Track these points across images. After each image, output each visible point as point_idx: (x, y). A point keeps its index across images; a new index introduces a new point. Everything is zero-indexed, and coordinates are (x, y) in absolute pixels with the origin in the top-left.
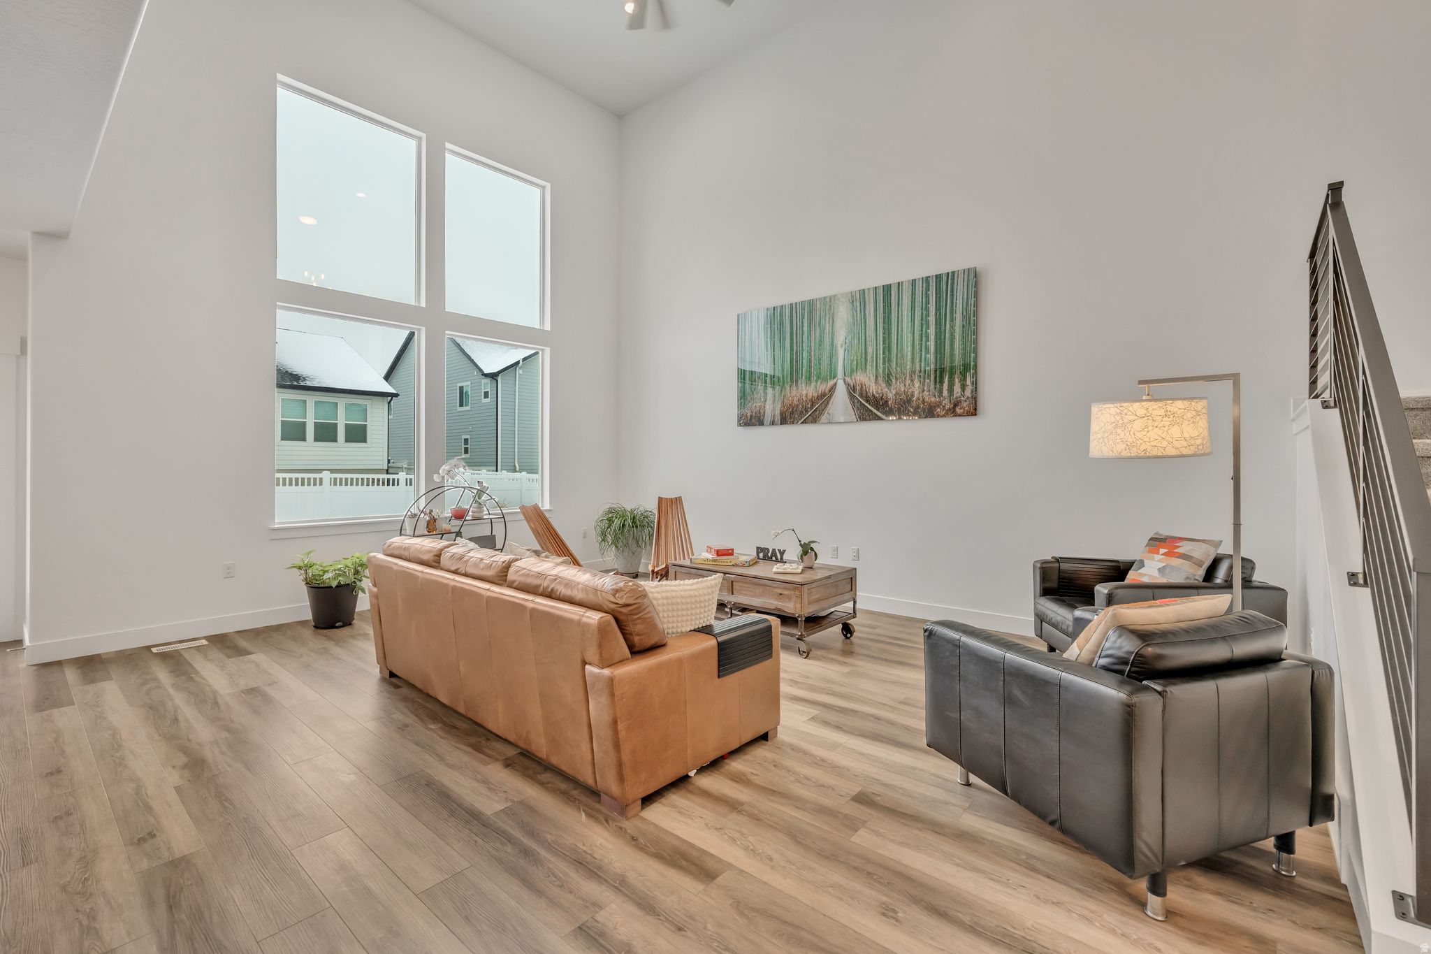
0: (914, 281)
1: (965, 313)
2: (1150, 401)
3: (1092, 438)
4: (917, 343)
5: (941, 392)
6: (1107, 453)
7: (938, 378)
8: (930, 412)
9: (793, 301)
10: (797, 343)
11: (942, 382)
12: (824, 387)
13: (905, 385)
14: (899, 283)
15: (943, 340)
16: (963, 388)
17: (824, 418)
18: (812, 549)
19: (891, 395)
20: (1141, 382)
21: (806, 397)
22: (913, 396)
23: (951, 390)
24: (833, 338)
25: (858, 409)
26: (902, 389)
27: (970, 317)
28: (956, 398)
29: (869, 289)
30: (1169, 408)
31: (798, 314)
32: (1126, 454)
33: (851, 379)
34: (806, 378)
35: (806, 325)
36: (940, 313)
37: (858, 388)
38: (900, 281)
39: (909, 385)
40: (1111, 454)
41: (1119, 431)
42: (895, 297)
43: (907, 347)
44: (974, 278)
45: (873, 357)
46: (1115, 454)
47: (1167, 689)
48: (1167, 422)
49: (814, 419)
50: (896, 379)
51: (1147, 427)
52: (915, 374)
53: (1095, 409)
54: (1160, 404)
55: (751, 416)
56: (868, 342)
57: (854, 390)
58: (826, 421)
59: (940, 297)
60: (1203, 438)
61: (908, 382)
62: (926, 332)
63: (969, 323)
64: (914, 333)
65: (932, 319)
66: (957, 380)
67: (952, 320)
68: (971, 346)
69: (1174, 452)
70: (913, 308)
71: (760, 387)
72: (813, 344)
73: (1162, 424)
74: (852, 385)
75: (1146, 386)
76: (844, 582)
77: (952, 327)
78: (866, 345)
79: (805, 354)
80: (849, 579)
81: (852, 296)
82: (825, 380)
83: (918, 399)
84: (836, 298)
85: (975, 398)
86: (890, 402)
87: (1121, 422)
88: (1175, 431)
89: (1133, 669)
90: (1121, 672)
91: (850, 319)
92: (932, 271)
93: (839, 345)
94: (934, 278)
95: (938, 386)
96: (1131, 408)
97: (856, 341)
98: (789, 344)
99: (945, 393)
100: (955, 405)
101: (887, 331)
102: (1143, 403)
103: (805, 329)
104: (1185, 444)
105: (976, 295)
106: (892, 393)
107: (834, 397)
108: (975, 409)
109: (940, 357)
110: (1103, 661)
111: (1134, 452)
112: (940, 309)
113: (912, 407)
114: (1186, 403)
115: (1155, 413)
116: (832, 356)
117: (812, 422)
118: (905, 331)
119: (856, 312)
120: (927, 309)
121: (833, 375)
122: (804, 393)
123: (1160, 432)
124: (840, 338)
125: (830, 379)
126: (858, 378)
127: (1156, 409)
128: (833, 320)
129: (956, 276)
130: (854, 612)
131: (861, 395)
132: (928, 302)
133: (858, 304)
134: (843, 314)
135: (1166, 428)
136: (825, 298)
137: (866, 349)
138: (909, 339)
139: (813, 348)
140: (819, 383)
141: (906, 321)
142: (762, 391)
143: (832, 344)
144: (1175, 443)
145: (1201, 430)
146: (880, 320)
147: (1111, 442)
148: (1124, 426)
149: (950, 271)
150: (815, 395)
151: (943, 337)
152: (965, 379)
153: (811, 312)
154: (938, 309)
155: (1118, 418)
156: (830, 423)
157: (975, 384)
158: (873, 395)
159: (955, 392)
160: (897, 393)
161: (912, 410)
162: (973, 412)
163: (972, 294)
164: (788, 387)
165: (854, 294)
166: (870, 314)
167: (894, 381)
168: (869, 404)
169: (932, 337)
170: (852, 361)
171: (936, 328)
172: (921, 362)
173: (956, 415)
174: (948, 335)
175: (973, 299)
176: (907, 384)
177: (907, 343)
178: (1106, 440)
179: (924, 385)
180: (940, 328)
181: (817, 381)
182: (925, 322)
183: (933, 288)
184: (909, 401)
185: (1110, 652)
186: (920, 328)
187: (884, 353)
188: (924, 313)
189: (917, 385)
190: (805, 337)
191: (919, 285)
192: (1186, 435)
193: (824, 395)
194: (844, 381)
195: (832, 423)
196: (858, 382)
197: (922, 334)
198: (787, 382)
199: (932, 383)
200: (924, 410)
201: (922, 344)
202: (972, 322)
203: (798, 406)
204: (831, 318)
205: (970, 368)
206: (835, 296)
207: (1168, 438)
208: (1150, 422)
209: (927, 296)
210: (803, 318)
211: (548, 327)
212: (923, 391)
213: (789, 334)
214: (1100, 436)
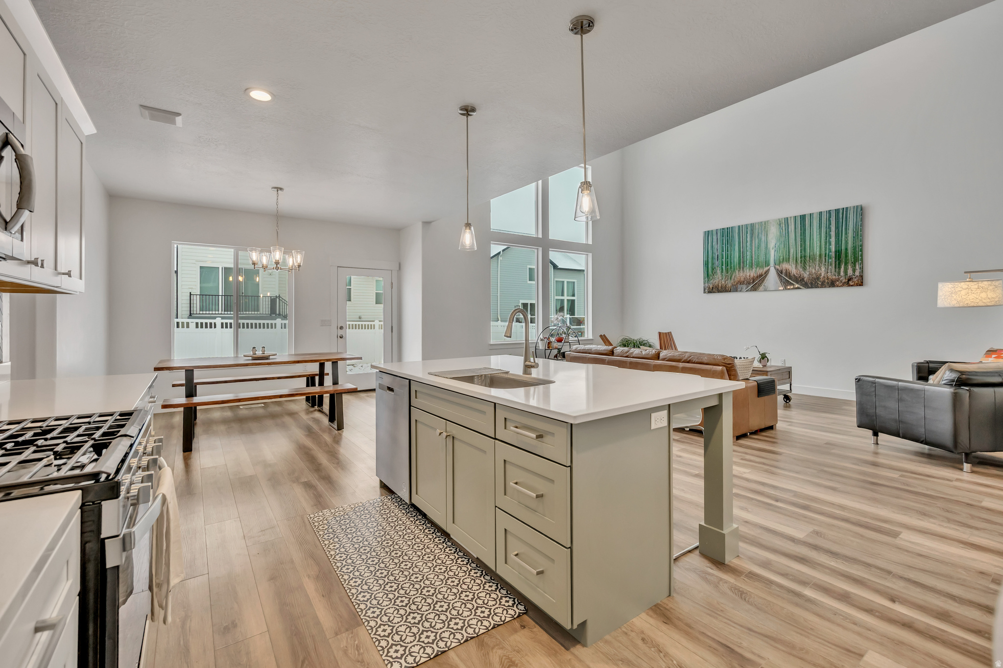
0: (821, 213)
1: (855, 230)
2: (970, 281)
3: (938, 298)
4: (823, 246)
5: (839, 273)
6: (946, 305)
7: (837, 266)
8: (832, 284)
9: (740, 224)
10: (743, 247)
11: (840, 268)
12: (760, 271)
13: (815, 270)
14: (811, 214)
15: (840, 245)
16: (854, 271)
17: (761, 288)
18: (766, 357)
19: (806, 275)
20: (965, 272)
21: (750, 276)
22: (821, 275)
23: (846, 272)
24: (767, 244)
25: (784, 283)
26: (814, 271)
27: (858, 232)
28: (850, 276)
29: (791, 217)
30: (980, 285)
31: (744, 231)
32: (957, 305)
33: (779, 266)
34: (749, 266)
35: (749, 237)
36: (838, 230)
37: (784, 271)
38: (812, 212)
39: (818, 269)
40: (949, 306)
41: (953, 295)
42: (808, 221)
43: (817, 249)
44: (860, 211)
45: (793, 254)
46: (951, 305)
47: (971, 389)
48: (979, 291)
49: (754, 289)
50: (809, 266)
51: (968, 293)
52: (822, 264)
53: (940, 285)
54: (975, 283)
55: (713, 288)
56: (790, 246)
57: (781, 272)
58: (762, 290)
59: (838, 222)
60: (999, 298)
61: (817, 268)
62: (829, 240)
63: (858, 235)
64: (821, 241)
65: (833, 233)
66: (850, 267)
67: (846, 234)
68: (859, 248)
69: (983, 305)
70: (820, 227)
71: (718, 271)
72: (753, 248)
73: (976, 292)
74: (780, 269)
75: (969, 274)
76: (786, 373)
77: (846, 238)
78: (789, 248)
79: (748, 253)
80: (787, 373)
81: (780, 221)
82: (762, 267)
83: (824, 277)
84: (769, 222)
85: (862, 276)
86: (805, 279)
87: (954, 291)
88: (983, 295)
89: (957, 383)
90: (952, 385)
91: (778, 234)
92: (833, 207)
93: (771, 248)
94: (834, 211)
95: (837, 270)
96: (959, 285)
97: (782, 246)
98: (738, 248)
99: (842, 273)
100: (849, 280)
101: (803, 240)
102: (966, 283)
103: (749, 239)
104: (989, 300)
105: (862, 220)
106: (806, 274)
107: (768, 276)
108: (862, 282)
109: (839, 254)
110: (944, 382)
111: (961, 304)
112: (838, 228)
113: (820, 282)
114: (989, 283)
115: (972, 287)
116: (767, 254)
117: (753, 291)
118: (815, 240)
119: (782, 229)
120: (830, 228)
121: (767, 264)
122: (748, 274)
123: (975, 296)
124: (772, 244)
125: (766, 266)
126: (784, 266)
127: (974, 286)
128: (767, 235)
129: (849, 209)
130: (791, 390)
131: (786, 275)
132: (830, 224)
133: (784, 225)
134: (773, 233)
135: (978, 294)
136: (761, 222)
137: (789, 250)
138: (818, 244)
139: (754, 250)
140: (758, 269)
141: (816, 235)
142: (720, 274)
143: (766, 247)
144: (983, 300)
145: (998, 294)
146: (798, 234)
147: (949, 300)
148: (956, 293)
149: (845, 207)
150: (755, 275)
151: (840, 243)
152: (855, 266)
153: (752, 230)
154: (837, 228)
155: (953, 289)
156: (765, 290)
157: (862, 269)
158: (794, 275)
159: (849, 273)
160: (810, 274)
161: (820, 283)
162: (861, 284)
163: (859, 219)
164: (737, 272)
165: (781, 220)
166: (791, 231)
167: (808, 267)
168: (792, 280)
169: (833, 243)
170: (780, 257)
171: (836, 238)
172: (826, 256)
173: (850, 286)
174: (843, 242)
175: (860, 222)
176: (817, 269)
177: (817, 247)
178: (946, 299)
179: (828, 269)
180: (838, 239)
181: (756, 268)
182: (828, 235)
183: (833, 216)
184: (818, 278)
185: (946, 378)
186: (825, 238)
187: (801, 252)
188: (828, 230)
189: (823, 269)
190: (748, 244)
191: (824, 215)
192: (990, 297)
193: (761, 275)
194: (775, 268)
195: (766, 291)
196: (784, 268)
197: (826, 242)
198: (737, 269)
199: (834, 268)
200: (828, 283)
201: (826, 247)
202: (860, 235)
203: (744, 282)
204: (766, 233)
205: (858, 260)
206: (768, 221)
207: (980, 298)
208: (970, 291)
209: (830, 221)
210: (747, 233)
211: (590, 242)
212: (828, 273)
213: (738, 242)
214: (943, 297)
